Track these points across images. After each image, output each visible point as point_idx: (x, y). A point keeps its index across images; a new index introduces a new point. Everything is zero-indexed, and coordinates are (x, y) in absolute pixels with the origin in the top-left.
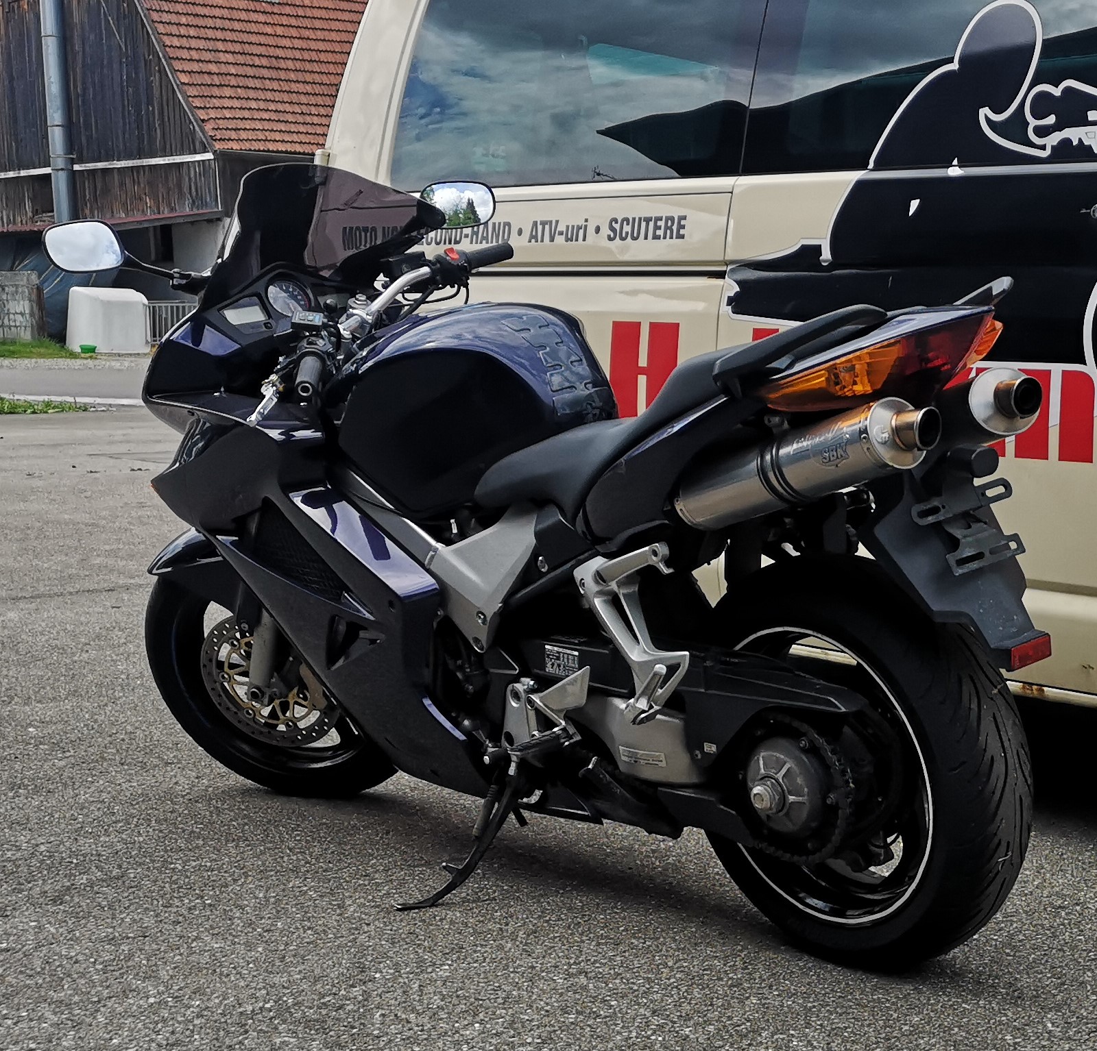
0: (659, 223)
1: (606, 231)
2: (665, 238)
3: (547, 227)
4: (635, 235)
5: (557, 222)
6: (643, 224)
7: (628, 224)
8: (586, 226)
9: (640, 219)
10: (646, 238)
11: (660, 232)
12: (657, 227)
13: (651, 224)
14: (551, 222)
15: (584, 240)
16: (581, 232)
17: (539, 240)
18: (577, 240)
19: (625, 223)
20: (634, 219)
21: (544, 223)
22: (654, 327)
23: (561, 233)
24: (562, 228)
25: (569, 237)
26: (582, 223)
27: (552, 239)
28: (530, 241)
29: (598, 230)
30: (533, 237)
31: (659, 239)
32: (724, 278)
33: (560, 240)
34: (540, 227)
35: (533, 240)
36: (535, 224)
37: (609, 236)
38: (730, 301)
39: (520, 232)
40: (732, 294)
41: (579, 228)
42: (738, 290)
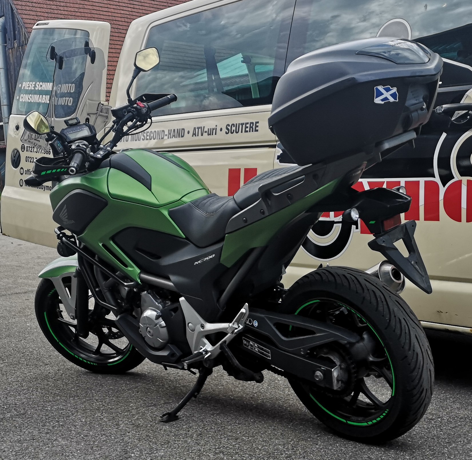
0: (247, 125)
1: (225, 130)
2: (250, 131)
3: (200, 130)
4: (237, 131)
5: (204, 127)
6: (241, 126)
7: (234, 126)
8: (216, 128)
9: (239, 124)
10: (242, 132)
11: (248, 129)
12: (246, 127)
13: (244, 126)
14: (201, 127)
15: (216, 134)
16: (214, 131)
17: (197, 135)
18: (212, 135)
19: (233, 126)
20: (236, 124)
21: (198, 128)
22: (246, 170)
23: (206, 132)
24: (206, 129)
25: (209, 133)
26: (214, 127)
27: (202, 135)
28: (193, 136)
29: (221, 130)
30: (194, 134)
31: (248, 132)
32: (276, 147)
33: (205, 135)
34: (197, 130)
35: (194, 136)
36: (195, 128)
37: (226, 132)
38: (279, 157)
39: (188, 132)
40: (279, 155)
41: (213, 129)
42: (282, 152)
